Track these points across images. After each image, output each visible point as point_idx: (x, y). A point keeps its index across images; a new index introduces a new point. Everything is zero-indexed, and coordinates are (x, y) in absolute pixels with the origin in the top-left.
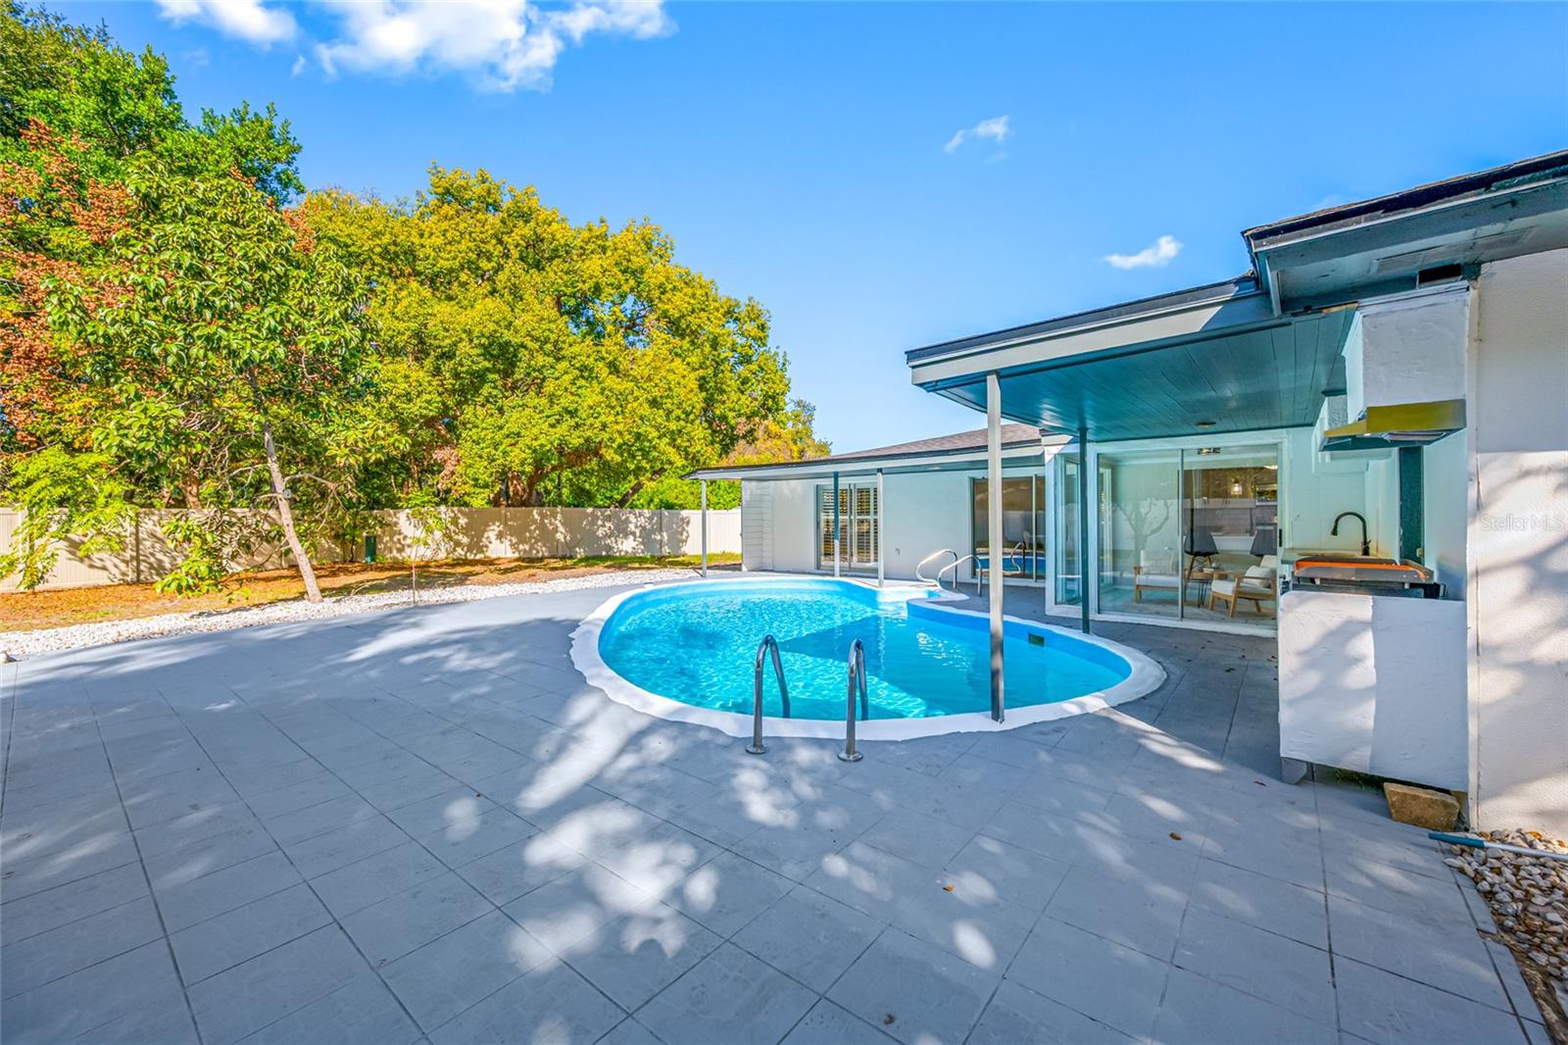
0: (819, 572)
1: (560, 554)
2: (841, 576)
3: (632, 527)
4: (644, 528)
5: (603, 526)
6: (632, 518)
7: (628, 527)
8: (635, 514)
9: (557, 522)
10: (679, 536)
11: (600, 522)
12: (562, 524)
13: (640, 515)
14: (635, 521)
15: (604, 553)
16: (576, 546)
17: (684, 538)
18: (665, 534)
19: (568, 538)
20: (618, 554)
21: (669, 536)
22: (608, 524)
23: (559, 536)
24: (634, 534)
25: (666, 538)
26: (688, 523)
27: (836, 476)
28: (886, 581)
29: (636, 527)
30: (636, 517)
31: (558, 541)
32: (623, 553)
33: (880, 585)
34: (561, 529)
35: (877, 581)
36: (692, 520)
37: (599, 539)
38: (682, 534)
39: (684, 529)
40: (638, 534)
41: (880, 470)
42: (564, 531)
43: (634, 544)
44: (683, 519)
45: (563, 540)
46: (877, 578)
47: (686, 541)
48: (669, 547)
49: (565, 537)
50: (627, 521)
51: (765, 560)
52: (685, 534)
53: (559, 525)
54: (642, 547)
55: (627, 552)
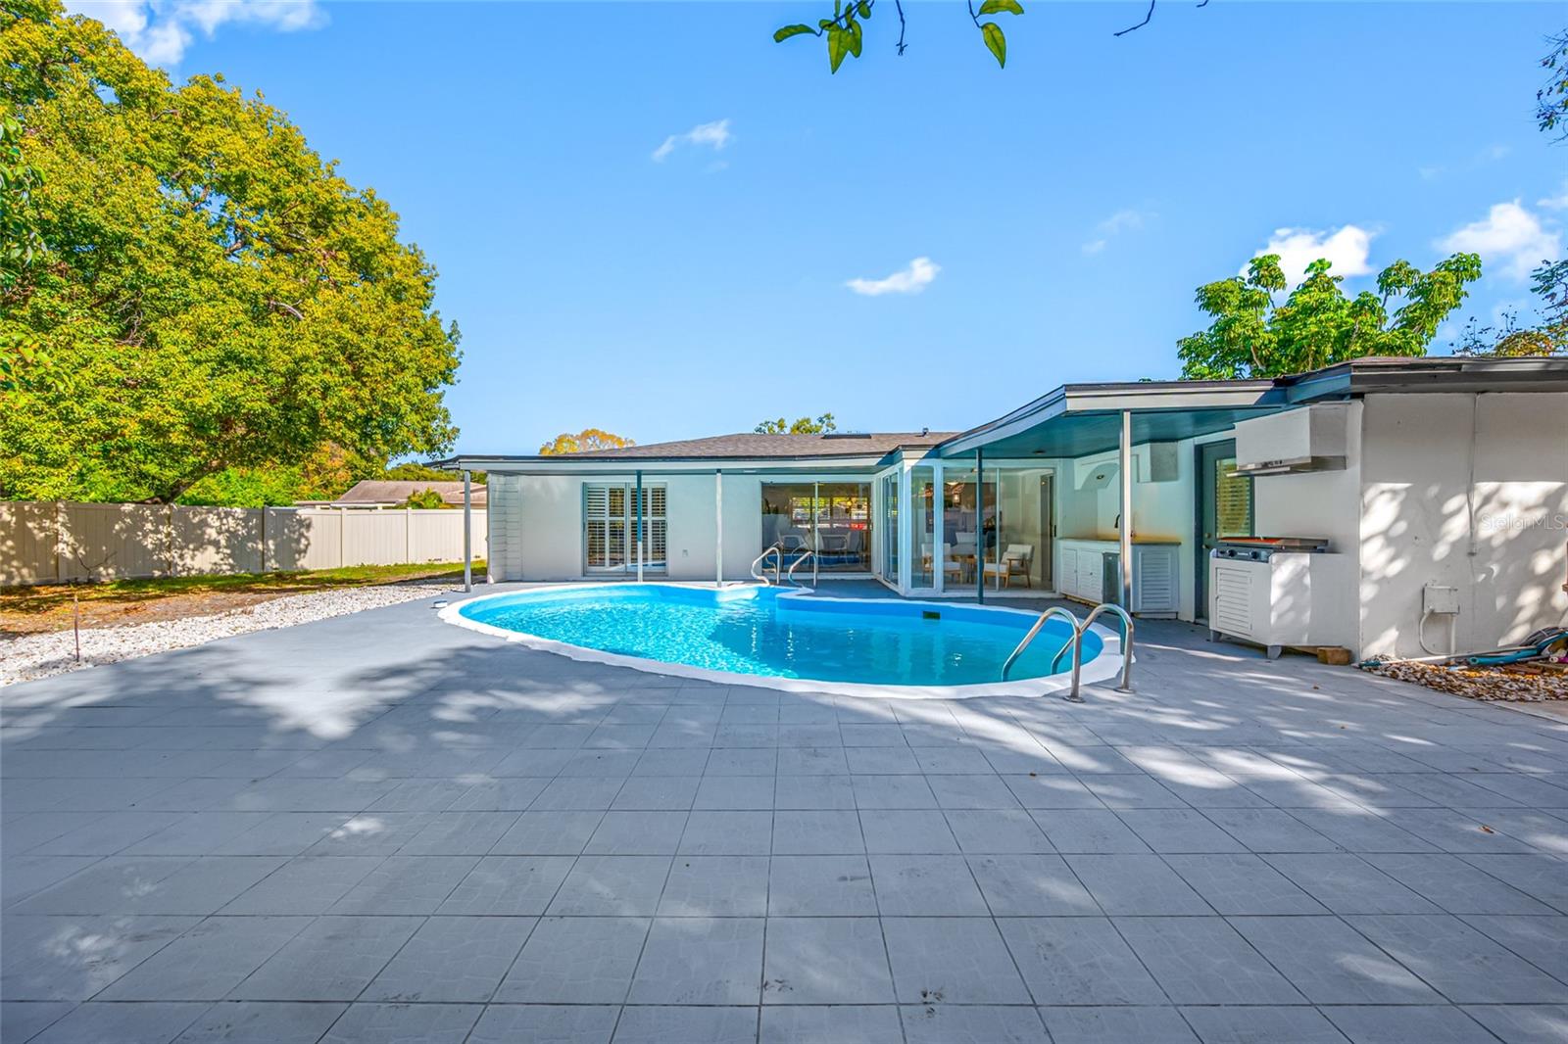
0: (585, 578)
1: (63, 578)
2: (644, 580)
3: (212, 533)
4: (233, 534)
5: (157, 531)
6: (212, 519)
7: (204, 533)
8: (218, 514)
9: (58, 526)
10: (293, 545)
11: (149, 526)
12: (68, 529)
13: (227, 514)
14: (218, 524)
15: (157, 573)
16: (98, 566)
17: (302, 547)
18: (271, 543)
19: (81, 551)
20: (184, 574)
21: (276, 545)
22: (164, 529)
23: (63, 549)
24: (216, 544)
25: (272, 547)
26: (308, 526)
27: (639, 474)
28: (723, 583)
29: (219, 533)
30: (220, 518)
31: (58, 557)
32: (193, 572)
33: (719, 586)
34: (66, 536)
35: (716, 583)
36: (314, 523)
37: (151, 553)
38: (298, 541)
39: (302, 535)
40: (223, 542)
41: (719, 471)
42: (71, 540)
43: (217, 558)
44: (301, 522)
45: (69, 556)
46: (716, 580)
47: (305, 551)
48: (277, 562)
49: (75, 551)
50: (204, 523)
51: (509, 569)
52: (303, 541)
53: (62, 530)
54: (231, 561)
55: (201, 571)
